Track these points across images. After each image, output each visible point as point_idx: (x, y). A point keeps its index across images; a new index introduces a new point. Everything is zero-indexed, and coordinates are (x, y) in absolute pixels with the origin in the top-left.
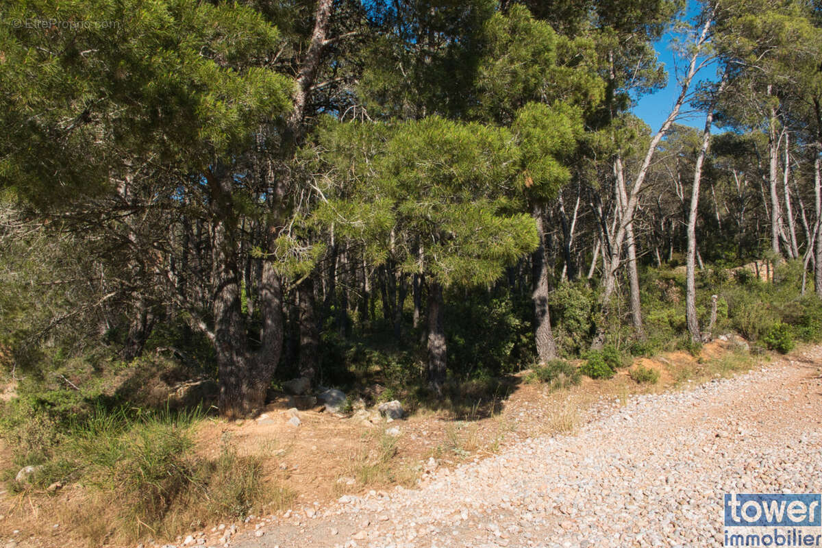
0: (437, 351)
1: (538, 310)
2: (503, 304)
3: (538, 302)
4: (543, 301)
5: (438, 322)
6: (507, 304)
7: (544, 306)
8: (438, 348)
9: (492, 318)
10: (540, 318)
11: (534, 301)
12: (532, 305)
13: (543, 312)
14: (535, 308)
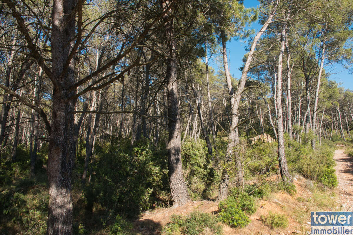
0: (59, 211)
1: (173, 158)
2: (144, 152)
3: (173, 151)
4: (177, 151)
5: (63, 173)
6: (147, 152)
7: (178, 154)
8: (61, 207)
9: (133, 166)
10: (175, 165)
11: (169, 150)
12: (168, 154)
13: (178, 160)
14: (170, 157)
